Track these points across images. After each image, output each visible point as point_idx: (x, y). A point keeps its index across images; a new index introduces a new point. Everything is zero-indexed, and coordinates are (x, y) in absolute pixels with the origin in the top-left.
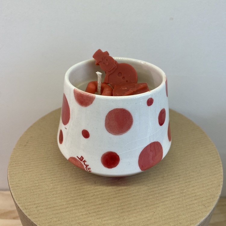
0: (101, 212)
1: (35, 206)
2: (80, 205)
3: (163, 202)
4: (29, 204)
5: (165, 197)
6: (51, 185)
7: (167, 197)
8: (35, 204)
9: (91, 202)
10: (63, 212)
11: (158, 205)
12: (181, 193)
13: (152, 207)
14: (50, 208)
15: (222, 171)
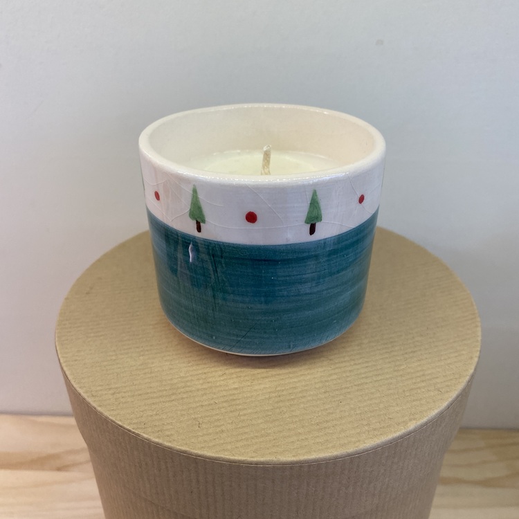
0: (238, 402)
1: (110, 392)
2: (198, 390)
3: (358, 385)
4: (99, 388)
5: (363, 378)
6: (141, 358)
7: (366, 377)
8: (110, 389)
9: (218, 385)
10: (164, 402)
11: (349, 390)
12: (395, 371)
13: (337, 392)
14: (140, 395)
15: (479, 334)
